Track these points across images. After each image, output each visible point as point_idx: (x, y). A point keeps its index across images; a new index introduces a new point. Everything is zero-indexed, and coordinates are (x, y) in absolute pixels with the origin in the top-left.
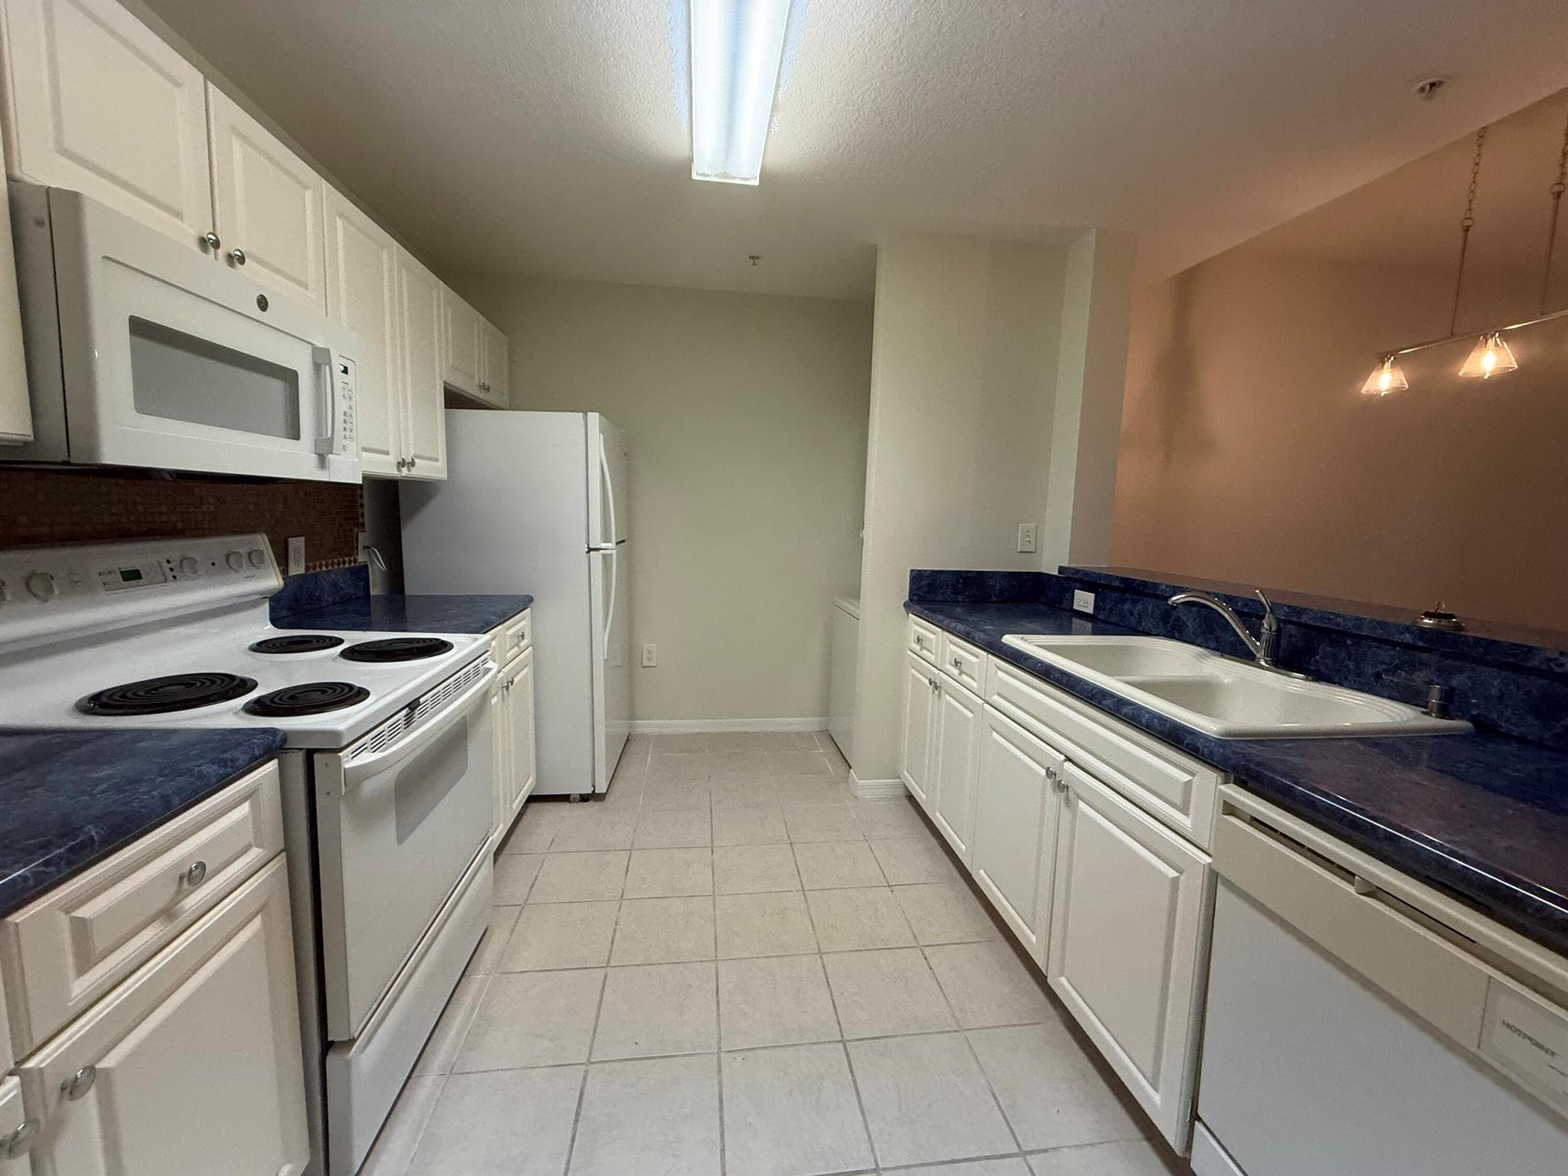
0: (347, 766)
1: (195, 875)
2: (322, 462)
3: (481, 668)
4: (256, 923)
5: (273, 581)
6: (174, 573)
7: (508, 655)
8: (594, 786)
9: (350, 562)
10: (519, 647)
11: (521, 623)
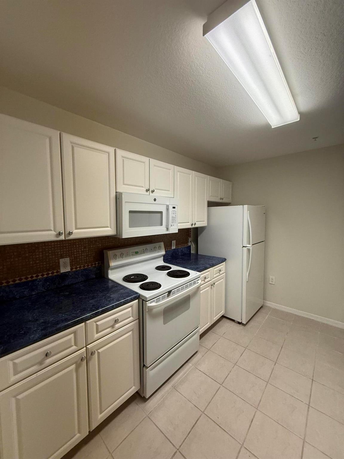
0: (148, 305)
1: (116, 321)
2: (167, 229)
3: (196, 282)
4: (130, 333)
5: (163, 253)
6: (144, 252)
7: (214, 276)
8: (242, 320)
9: (186, 245)
10: (220, 273)
11: (222, 266)
